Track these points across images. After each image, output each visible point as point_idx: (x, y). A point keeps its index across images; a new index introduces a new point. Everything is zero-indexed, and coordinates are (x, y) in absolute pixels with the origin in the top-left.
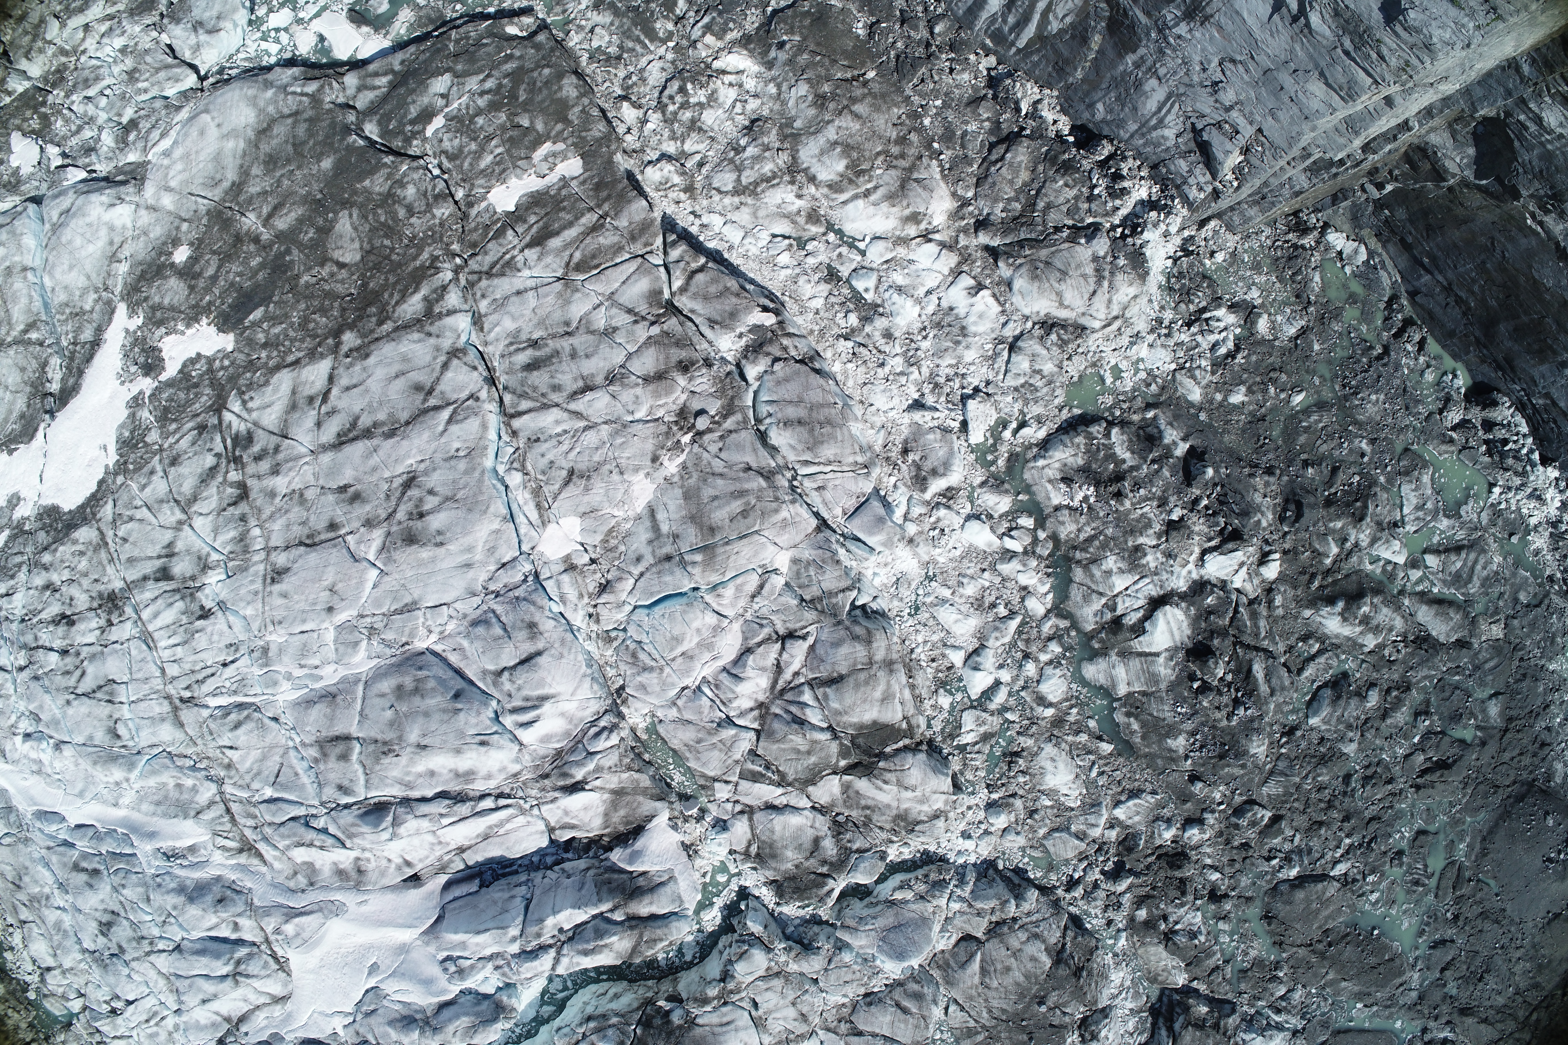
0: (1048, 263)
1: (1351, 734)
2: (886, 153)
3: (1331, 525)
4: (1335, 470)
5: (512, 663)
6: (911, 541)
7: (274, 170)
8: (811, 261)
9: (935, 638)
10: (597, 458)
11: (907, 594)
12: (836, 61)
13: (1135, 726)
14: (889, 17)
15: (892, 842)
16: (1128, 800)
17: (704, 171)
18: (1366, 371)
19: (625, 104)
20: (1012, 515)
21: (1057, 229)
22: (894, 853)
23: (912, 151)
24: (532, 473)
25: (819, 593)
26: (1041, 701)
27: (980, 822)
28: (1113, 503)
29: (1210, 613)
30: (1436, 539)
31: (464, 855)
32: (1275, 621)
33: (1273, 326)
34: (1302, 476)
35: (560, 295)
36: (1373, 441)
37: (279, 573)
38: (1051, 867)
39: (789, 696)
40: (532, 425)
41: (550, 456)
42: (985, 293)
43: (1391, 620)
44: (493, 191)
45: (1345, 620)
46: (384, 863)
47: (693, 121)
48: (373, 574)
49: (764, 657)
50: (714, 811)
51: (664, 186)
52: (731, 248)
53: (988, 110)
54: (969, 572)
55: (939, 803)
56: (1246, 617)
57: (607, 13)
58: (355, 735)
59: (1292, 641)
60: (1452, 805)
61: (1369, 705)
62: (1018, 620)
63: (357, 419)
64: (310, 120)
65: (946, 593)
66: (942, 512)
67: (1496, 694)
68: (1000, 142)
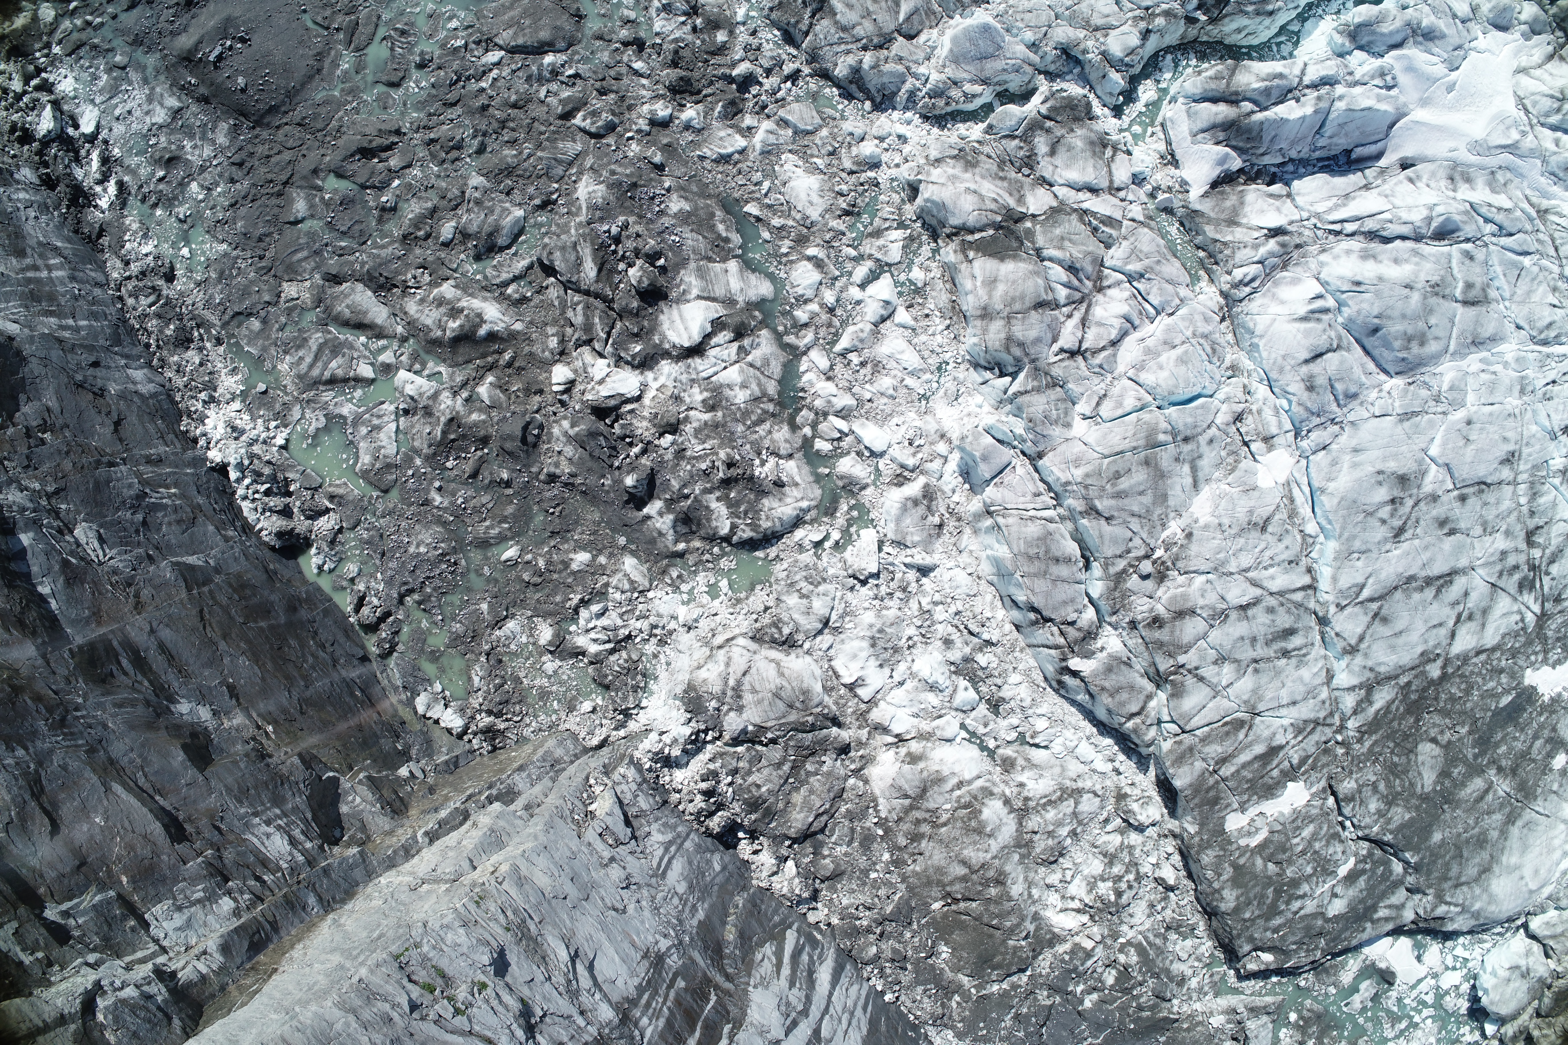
0: (791, 706)
1: (477, 195)
2: (935, 825)
3: (483, 417)
4: (474, 475)
5: (1329, 355)
6: (942, 436)
7: (1480, 834)
8: (1014, 720)
9: (923, 338)
10: (1242, 541)
11: (948, 383)
12: (975, 919)
13: (721, 228)
14: (917, 963)
15: (979, 142)
16: (733, 154)
17: (1105, 814)
18: (428, 578)
19: (1171, 882)
20: (837, 454)
21: (774, 741)
22: (975, 131)
23: (905, 827)
24: (1296, 532)
25: (1049, 392)
26: (819, 264)
27: (887, 150)
28: (737, 457)
29: (636, 335)
30: (358, 393)
31: (1364, 182)
32: (555, 322)
33: (532, 630)
34: (514, 471)
35: (1260, 699)
36: (427, 502)
37: (1508, 460)
38: (814, 97)
39: (1078, 296)
40: (1294, 577)
41: (1281, 546)
42: (848, 680)
43: (422, 311)
44: (1304, 802)
45: (479, 315)
46: (1433, 184)
47: (1111, 864)
48: (1433, 451)
49: (1099, 337)
50: (1142, 193)
51: (1146, 801)
52: (1088, 738)
53: (825, 867)
54: (884, 400)
55: (936, 174)
56: (599, 327)
57: (1175, 972)
58: (1458, 305)
59: (537, 299)
60: (356, 110)
61: (453, 224)
62: (838, 348)
63: (1436, 596)
64: (1446, 878)
65: (909, 381)
66: (911, 462)
67: (296, 222)
68: (815, 833)
